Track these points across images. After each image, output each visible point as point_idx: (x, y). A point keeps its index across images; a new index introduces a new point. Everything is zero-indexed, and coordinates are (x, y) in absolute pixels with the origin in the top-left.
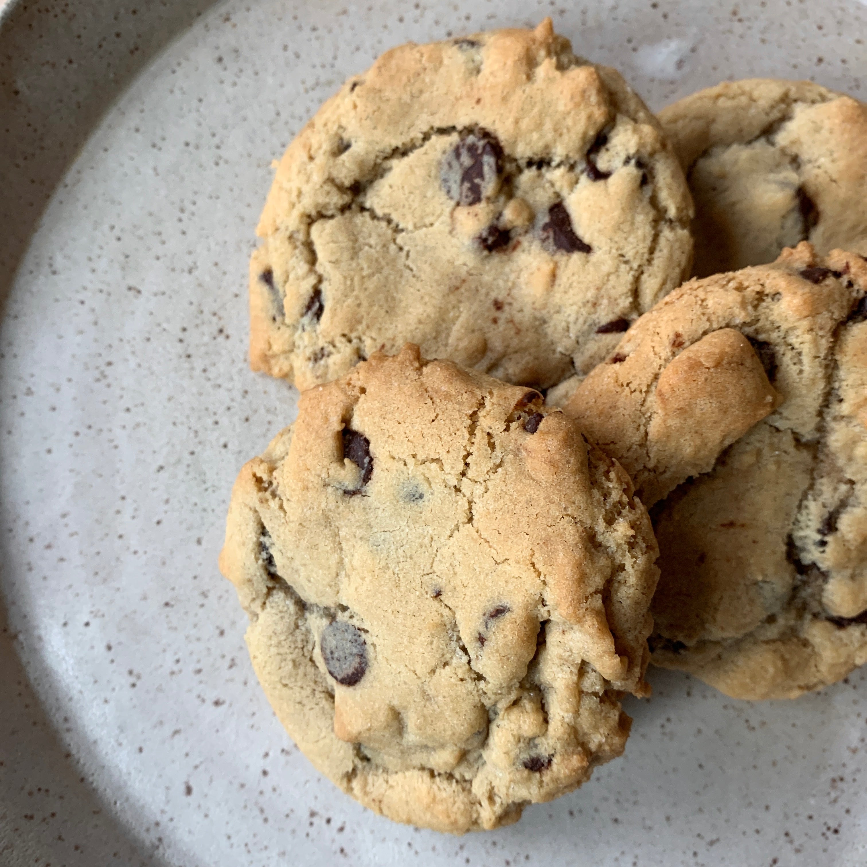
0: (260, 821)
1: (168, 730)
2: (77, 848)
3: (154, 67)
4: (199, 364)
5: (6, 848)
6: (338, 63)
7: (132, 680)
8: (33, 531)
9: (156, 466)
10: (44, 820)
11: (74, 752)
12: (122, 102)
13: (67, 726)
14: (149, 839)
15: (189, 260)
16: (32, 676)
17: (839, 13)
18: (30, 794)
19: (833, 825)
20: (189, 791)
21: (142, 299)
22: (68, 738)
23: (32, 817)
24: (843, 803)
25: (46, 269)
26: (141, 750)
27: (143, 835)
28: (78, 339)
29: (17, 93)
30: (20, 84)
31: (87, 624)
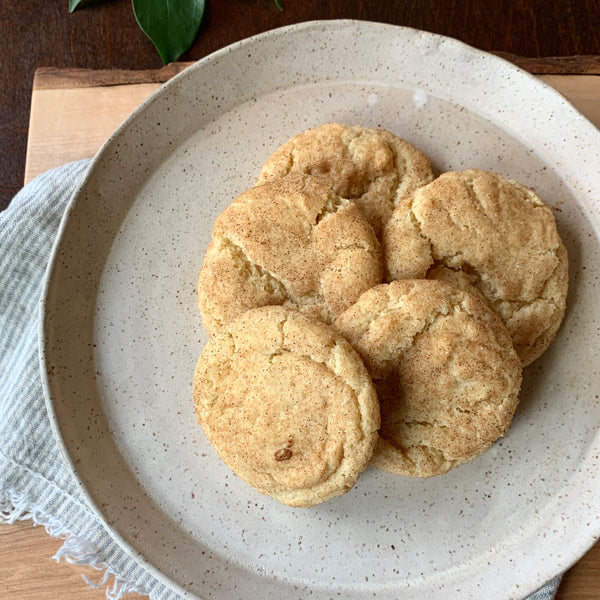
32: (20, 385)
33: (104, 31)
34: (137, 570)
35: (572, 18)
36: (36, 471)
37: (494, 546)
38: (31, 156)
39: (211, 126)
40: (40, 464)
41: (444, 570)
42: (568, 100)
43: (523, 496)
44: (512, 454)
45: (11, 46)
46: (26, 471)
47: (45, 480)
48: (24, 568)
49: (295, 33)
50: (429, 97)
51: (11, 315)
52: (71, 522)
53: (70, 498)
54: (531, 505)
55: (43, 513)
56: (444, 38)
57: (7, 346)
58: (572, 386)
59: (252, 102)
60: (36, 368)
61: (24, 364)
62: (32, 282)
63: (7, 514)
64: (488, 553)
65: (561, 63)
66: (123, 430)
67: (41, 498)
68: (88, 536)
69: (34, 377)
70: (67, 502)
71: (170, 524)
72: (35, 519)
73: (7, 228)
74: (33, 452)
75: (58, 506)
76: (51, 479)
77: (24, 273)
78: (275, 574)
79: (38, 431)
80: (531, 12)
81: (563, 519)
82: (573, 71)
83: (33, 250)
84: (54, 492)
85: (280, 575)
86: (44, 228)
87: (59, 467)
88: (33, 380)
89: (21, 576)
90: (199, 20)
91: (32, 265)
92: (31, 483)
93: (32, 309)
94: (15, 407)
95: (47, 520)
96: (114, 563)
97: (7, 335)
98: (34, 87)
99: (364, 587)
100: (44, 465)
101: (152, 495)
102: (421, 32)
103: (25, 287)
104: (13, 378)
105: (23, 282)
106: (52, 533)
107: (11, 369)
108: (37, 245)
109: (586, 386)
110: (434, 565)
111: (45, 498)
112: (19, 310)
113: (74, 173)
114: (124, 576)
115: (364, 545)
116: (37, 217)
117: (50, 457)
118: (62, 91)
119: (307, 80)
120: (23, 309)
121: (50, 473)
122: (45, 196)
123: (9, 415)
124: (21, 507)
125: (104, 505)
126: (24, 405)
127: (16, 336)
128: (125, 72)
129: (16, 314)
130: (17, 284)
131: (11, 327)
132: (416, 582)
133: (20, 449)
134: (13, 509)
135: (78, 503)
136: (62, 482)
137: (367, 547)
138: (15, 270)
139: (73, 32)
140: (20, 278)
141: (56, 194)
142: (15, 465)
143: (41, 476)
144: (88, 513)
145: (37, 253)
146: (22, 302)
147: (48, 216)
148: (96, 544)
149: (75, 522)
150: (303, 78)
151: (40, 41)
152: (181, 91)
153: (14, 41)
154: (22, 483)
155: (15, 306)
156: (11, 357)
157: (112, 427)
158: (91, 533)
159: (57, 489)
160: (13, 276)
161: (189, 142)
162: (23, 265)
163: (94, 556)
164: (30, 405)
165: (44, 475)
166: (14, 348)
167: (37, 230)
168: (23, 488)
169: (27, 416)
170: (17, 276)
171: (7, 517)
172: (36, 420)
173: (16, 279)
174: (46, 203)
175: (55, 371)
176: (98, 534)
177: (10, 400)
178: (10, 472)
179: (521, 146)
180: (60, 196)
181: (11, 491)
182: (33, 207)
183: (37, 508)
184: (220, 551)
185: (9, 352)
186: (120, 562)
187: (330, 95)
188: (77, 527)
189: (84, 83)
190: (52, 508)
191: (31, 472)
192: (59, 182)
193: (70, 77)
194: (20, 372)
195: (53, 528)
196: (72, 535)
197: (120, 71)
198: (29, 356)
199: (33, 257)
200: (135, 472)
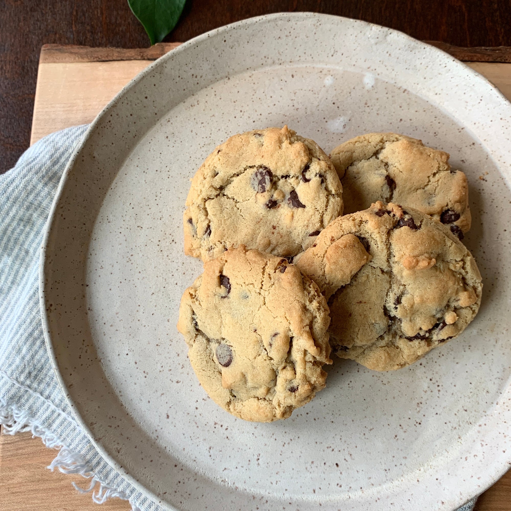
0: (195, 427)
1: (159, 393)
2: (128, 438)
3: (142, 142)
4: (165, 254)
5: (103, 436)
6: (212, 136)
7: (145, 375)
8: (105, 320)
9: (151, 293)
10: (115, 428)
11: (124, 404)
12: (131, 156)
13: (121, 394)
14: (153, 436)
15: (160, 215)
16: (107, 376)
17: (408, 100)
18: (110, 418)
19: (419, 421)
20: (168, 417)
21: (143, 230)
22: (121, 399)
23: (111, 427)
24: (422, 412)
25: (106, 221)
26: (149, 402)
27: (151, 435)
28: (120, 246)
29: (94, 157)
30: (95, 154)
31: (127, 354)
32: (23, 317)
33: (102, 13)
34: (119, 479)
35: (498, 13)
36: (35, 390)
37: (423, 465)
38: (37, 119)
39: (191, 100)
40: (39, 385)
41: (380, 485)
42: (496, 87)
43: (448, 424)
44: (439, 388)
45: (22, 24)
46: (27, 391)
47: (42, 398)
48: (23, 473)
49: (265, 22)
50: (376, 79)
51: (17, 257)
52: (64, 435)
53: (64, 415)
54: (455, 431)
55: (40, 427)
56: (391, 30)
57: (13, 283)
58: (492, 331)
59: (226, 80)
60: (37, 303)
61: (27, 300)
62: (35, 229)
63: (10, 426)
64: (418, 471)
65: (489, 52)
66: (110, 358)
67: (39, 414)
68: (79, 449)
69: (35, 311)
70: (61, 418)
71: (148, 440)
72: (33, 432)
73: (14, 184)
74: (33, 374)
75: (53, 421)
76: (48, 397)
77: (29, 222)
78: (236, 485)
79: (37, 357)
80: (464, 7)
81: (482, 445)
82: (499, 59)
83: (36, 203)
84: (50, 410)
85: (241, 486)
86: (46, 184)
87: (55, 387)
88: (34, 313)
89: (20, 480)
90: (182, 6)
91: (35, 215)
92: (31, 401)
93: (35, 252)
94: (18, 336)
95: (43, 433)
96: (100, 472)
97: (13, 273)
98: (41, 61)
99: (311, 498)
100: (42, 386)
101: (134, 415)
102: (372, 25)
103: (28, 233)
104: (18, 311)
105: (27, 229)
106: (47, 444)
107: (16, 302)
108: (40, 198)
109: (504, 332)
110: (372, 481)
111: (43, 415)
112: (23, 253)
113: (73, 137)
114: (108, 484)
115: (312, 462)
116: (40, 175)
117: (47, 379)
118: (64, 65)
119: (274, 62)
120: (27, 252)
121: (47, 393)
122: (47, 156)
123: (13, 343)
124: (21, 421)
125: (92, 424)
126: (26, 334)
127: (20, 275)
128: (119, 50)
129: (21, 256)
130: (22, 231)
131: (16, 267)
132: (356, 495)
133: (22, 372)
134: (15, 422)
135: (70, 419)
136: (57, 401)
137: (315, 464)
138: (21, 220)
139: (75, 13)
140: (25, 226)
141: (57, 155)
142: (17, 385)
143: (39, 395)
144: (78, 429)
145: (39, 205)
146: (26, 246)
147: (50, 174)
148: (85, 456)
149: (68, 436)
150: (270, 61)
151: (47, 20)
152: (166, 70)
153: (25, 19)
154: (23, 401)
155: (20, 249)
156: (16, 292)
157: (100, 355)
158: (80, 446)
159: (53, 407)
160: (18, 224)
161: (172, 113)
162: (27, 215)
163: (82, 466)
164: (31, 334)
165: (42, 394)
166: (18, 285)
167: (40, 186)
168: (24, 405)
169: (28, 343)
170: (22, 224)
171: (10, 429)
172: (36, 347)
173: (21, 227)
174: (49, 163)
175: (52, 308)
176: (87, 447)
177: (14, 330)
178: (13, 391)
179: (454, 123)
180: (60, 157)
181: (13, 407)
182: (37, 167)
183: (35, 422)
184: (190, 464)
185: (14, 288)
186: (105, 472)
187: (293, 76)
188: (69, 440)
189: (83, 58)
190: (48, 423)
191: (31, 391)
192: (60, 144)
193: (71, 53)
194: (22, 306)
195: (49, 440)
196: (65, 447)
197: (114, 49)
198: (31, 292)
199: (36, 209)
200: (119, 394)
